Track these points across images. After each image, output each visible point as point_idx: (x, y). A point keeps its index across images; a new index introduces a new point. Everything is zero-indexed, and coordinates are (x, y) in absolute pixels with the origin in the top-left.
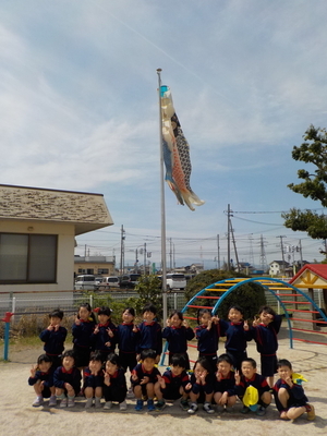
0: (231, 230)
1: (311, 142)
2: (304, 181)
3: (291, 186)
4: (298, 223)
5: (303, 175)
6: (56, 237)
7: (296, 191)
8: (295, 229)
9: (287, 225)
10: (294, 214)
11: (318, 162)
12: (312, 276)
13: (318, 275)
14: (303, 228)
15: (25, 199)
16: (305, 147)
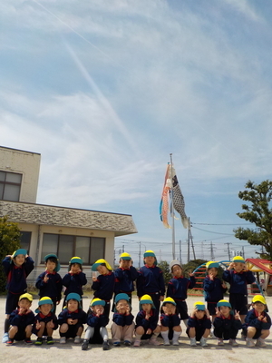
0: (190, 237)
1: (249, 190)
2: (245, 211)
3: (238, 214)
4: (243, 235)
5: (245, 207)
6: (105, 239)
7: (241, 217)
8: (241, 239)
9: (236, 236)
10: (240, 230)
11: (253, 201)
12: (251, 265)
13: (254, 264)
14: (245, 238)
15: (93, 218)
16: (246, 192)
